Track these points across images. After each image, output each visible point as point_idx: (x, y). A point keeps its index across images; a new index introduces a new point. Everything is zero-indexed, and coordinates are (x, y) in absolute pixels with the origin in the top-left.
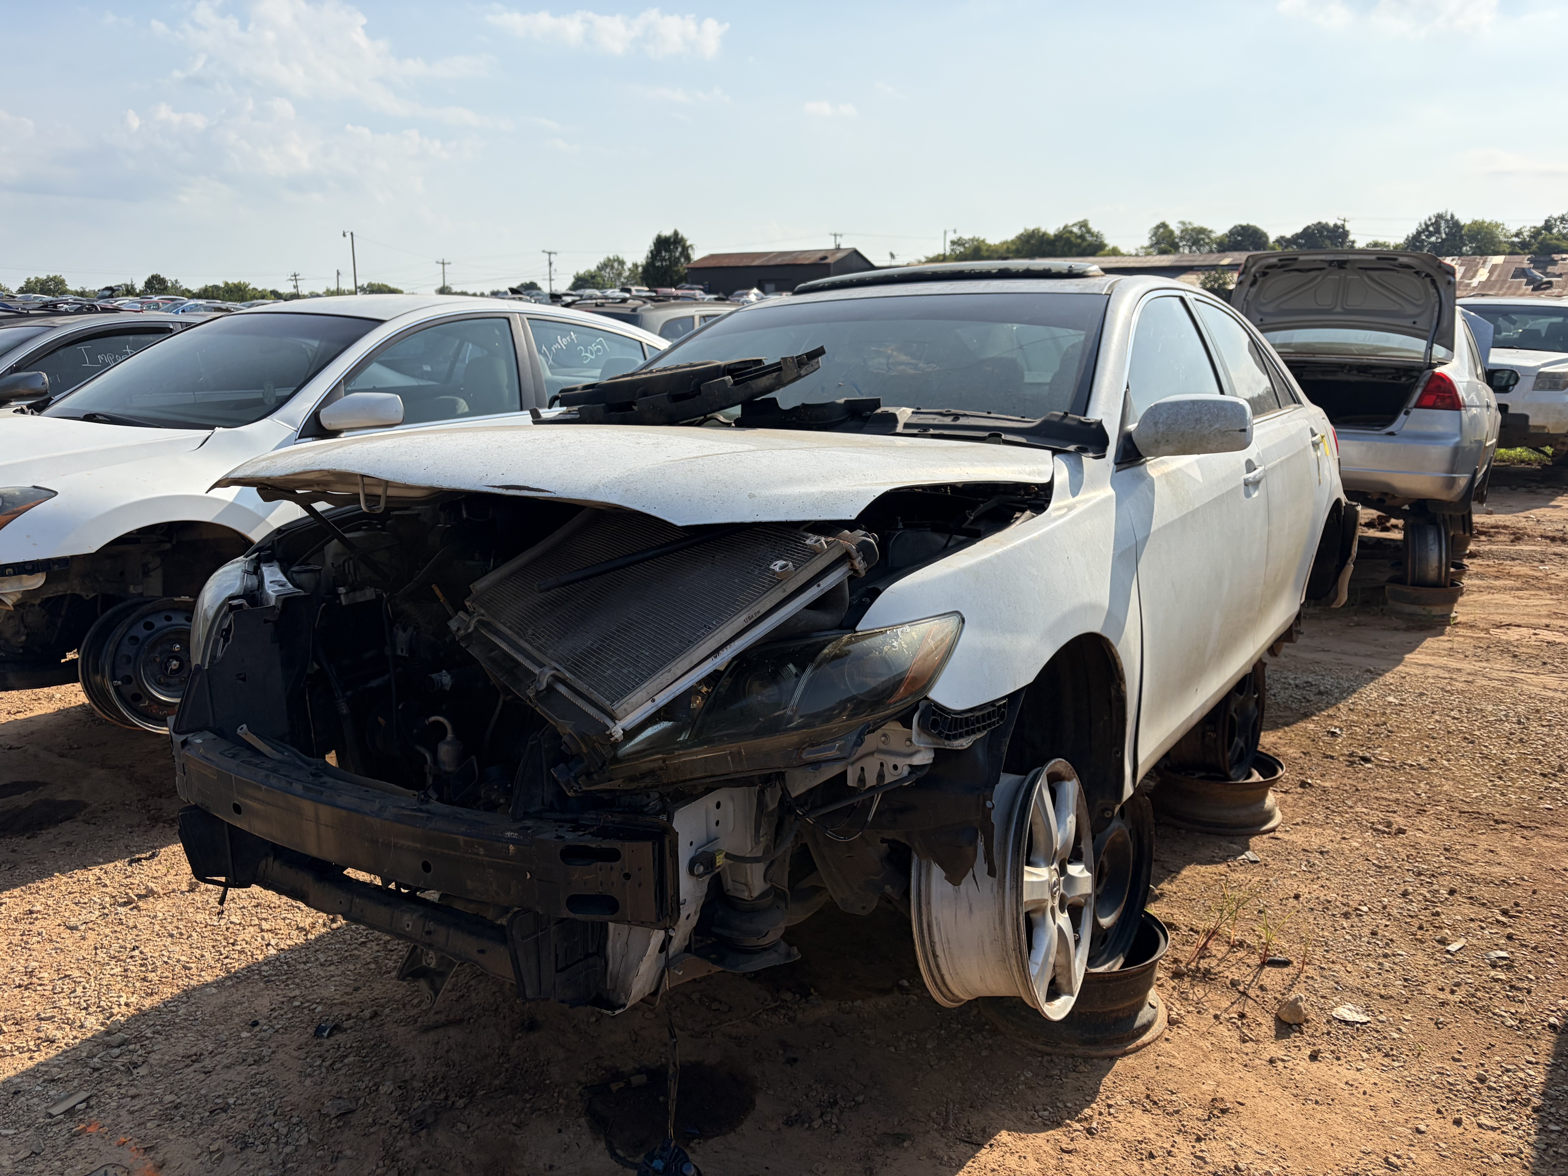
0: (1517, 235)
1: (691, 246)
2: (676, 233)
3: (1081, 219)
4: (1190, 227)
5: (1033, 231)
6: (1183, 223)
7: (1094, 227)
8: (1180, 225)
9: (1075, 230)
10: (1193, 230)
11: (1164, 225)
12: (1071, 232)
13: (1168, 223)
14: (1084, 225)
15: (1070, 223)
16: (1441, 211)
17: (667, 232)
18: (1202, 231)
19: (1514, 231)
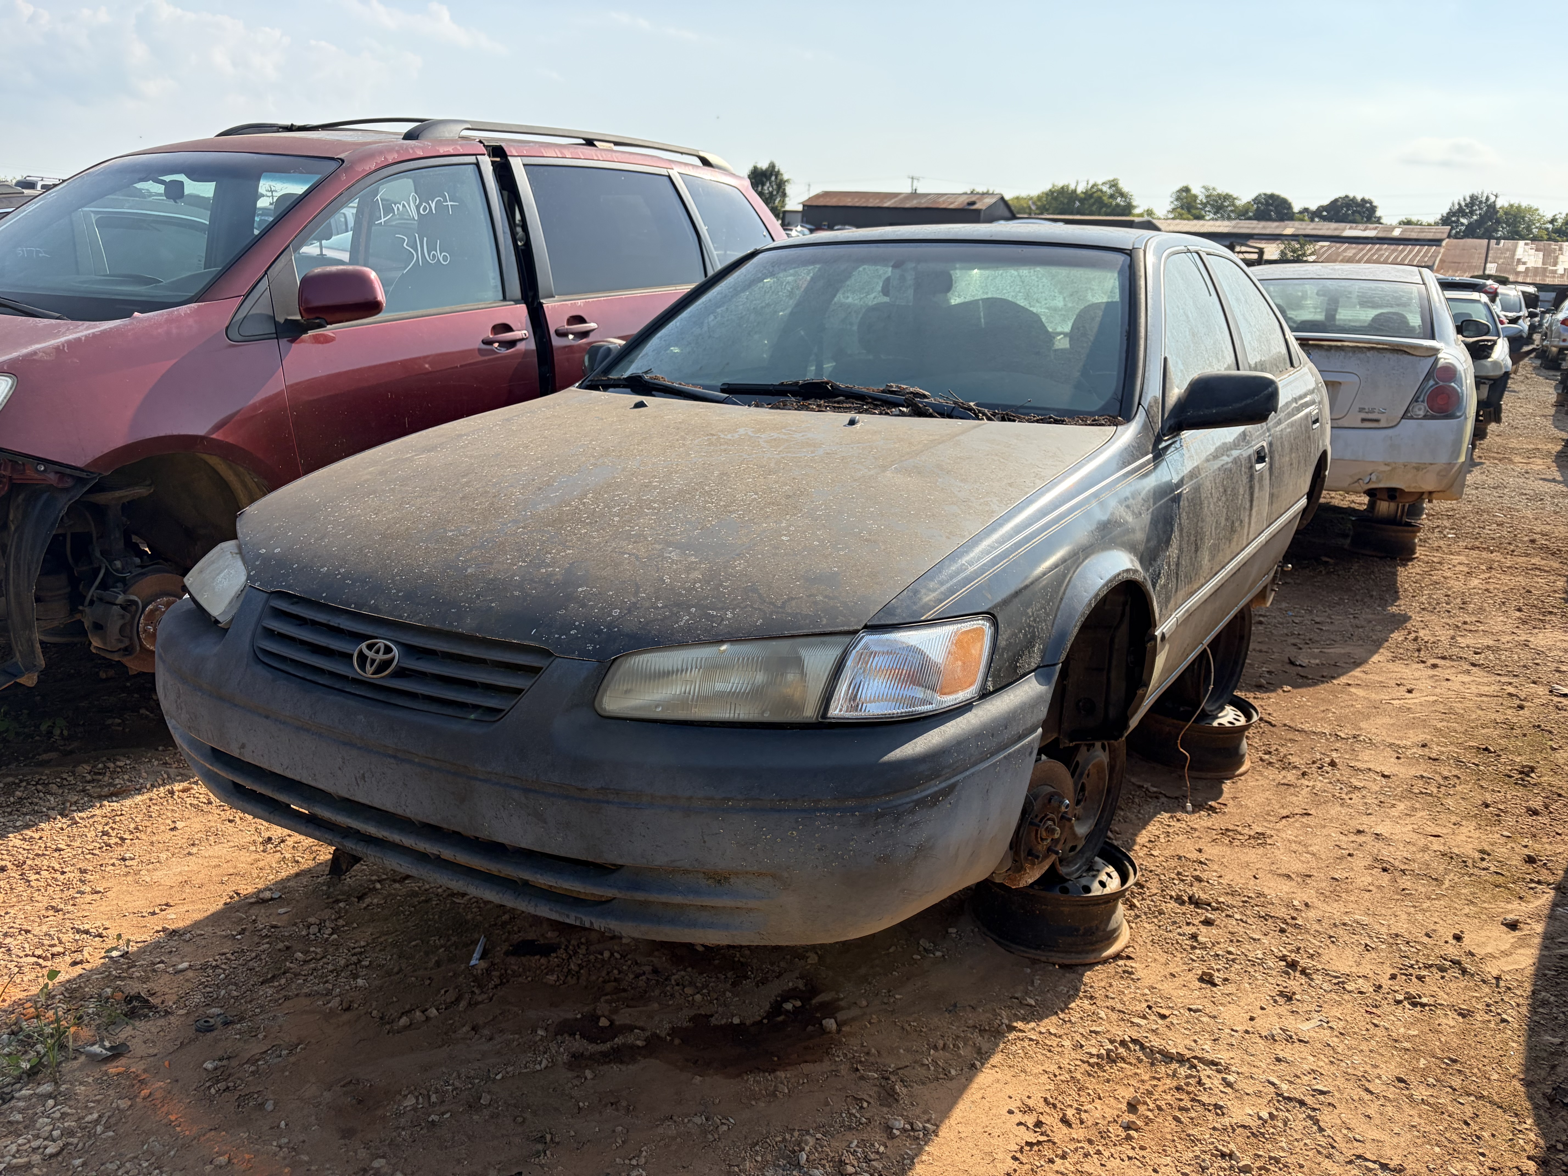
0: (1552, 221)
1: (787, 181)
2: (772, 166)
3: (1111, 178)
4: (1215, 193)
5: (1063, 188)
6: (1207, 189)
7: (1124, 186)
8: (1203, 190)
9: (1105, 188)
10: (1219, 195)
11: (1187, 190)
12: (1101, 191)
13: (1191, 187)
14: (1114, 184)
15: (1100, 182)
16: (1476, 191)
17: (763, 165)
18: (1227, 197)
19: (1549, 217)
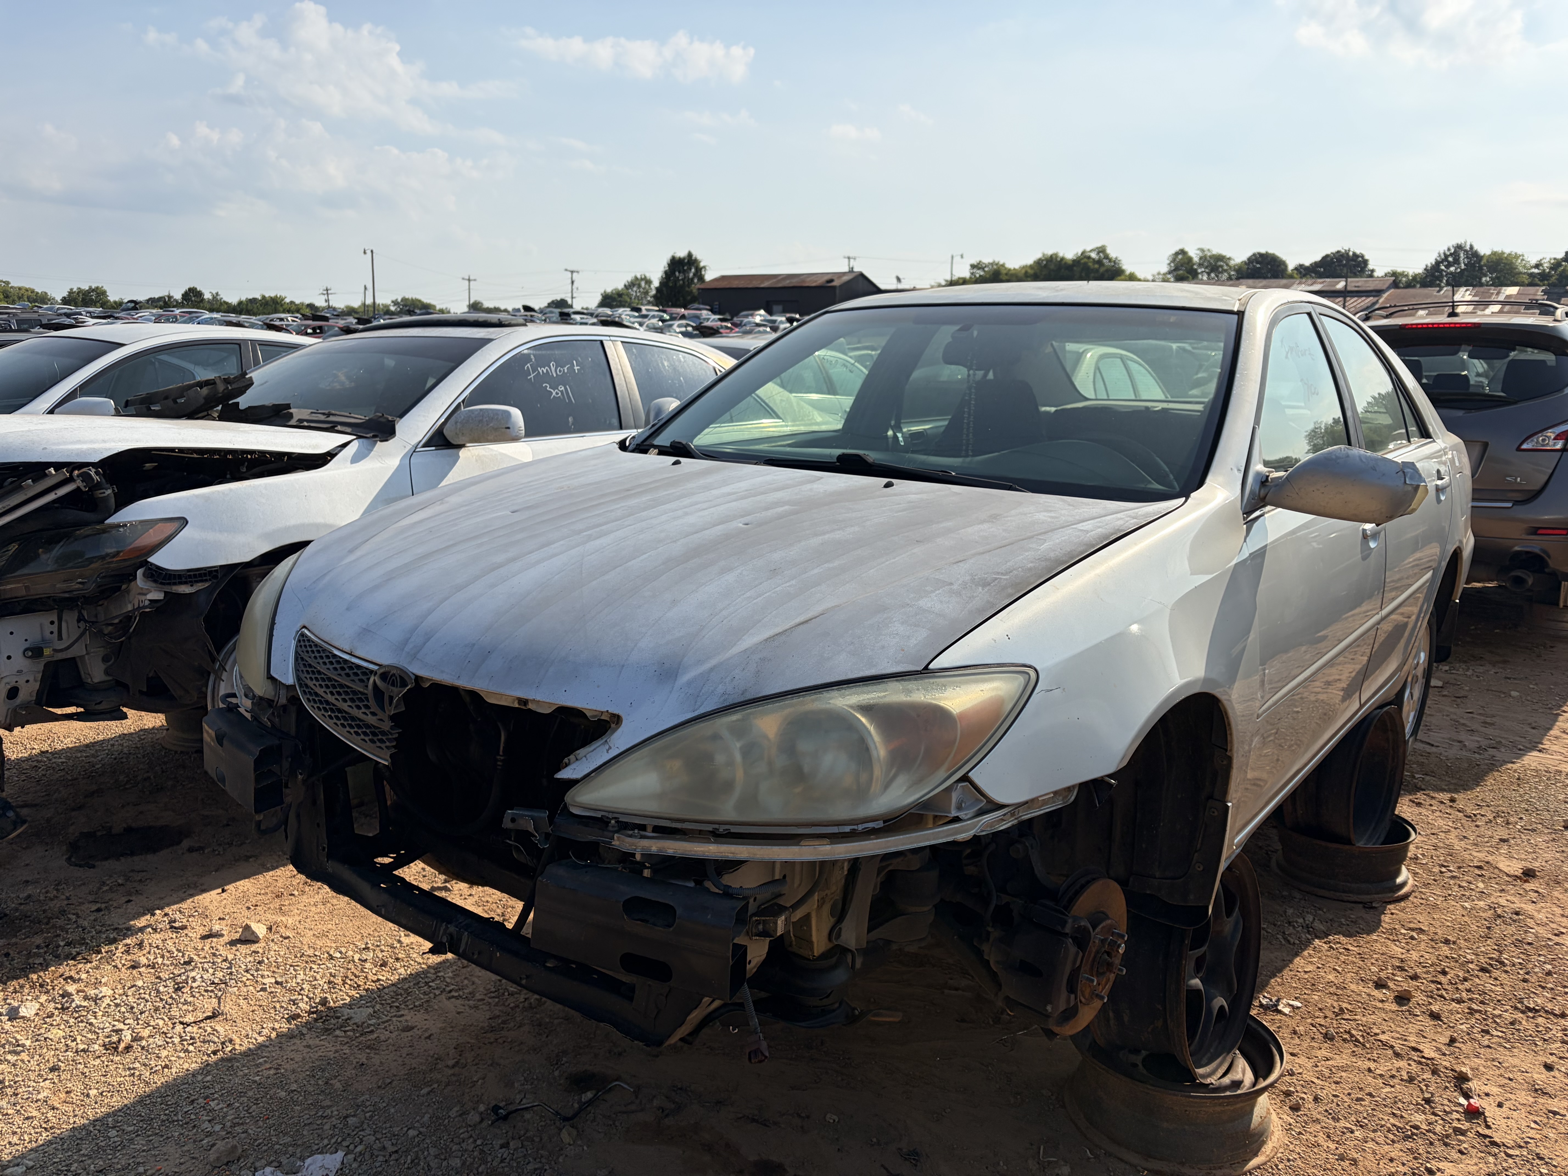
0: (1537, 266)
1: (704, 267)
2: (690, 255)
3: (1099, 245)
4: (1209, 254)
5: (1051, 256)
6: (1202, 250)
7: (1112, 253)
8: (1198, 252)
9: (1093, 255)
10: (1212, 257)
11: (1183, 252)
12: (1089, 257)
13: (1186, 249)
14: (1102, 250)
15: (1088, 249)
16: (1460, 241)
17: (682, 254)
18: (1220, 258)
19: (1533, 262)
